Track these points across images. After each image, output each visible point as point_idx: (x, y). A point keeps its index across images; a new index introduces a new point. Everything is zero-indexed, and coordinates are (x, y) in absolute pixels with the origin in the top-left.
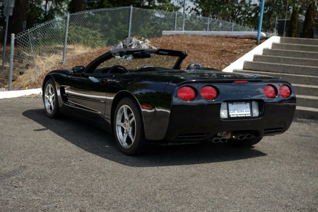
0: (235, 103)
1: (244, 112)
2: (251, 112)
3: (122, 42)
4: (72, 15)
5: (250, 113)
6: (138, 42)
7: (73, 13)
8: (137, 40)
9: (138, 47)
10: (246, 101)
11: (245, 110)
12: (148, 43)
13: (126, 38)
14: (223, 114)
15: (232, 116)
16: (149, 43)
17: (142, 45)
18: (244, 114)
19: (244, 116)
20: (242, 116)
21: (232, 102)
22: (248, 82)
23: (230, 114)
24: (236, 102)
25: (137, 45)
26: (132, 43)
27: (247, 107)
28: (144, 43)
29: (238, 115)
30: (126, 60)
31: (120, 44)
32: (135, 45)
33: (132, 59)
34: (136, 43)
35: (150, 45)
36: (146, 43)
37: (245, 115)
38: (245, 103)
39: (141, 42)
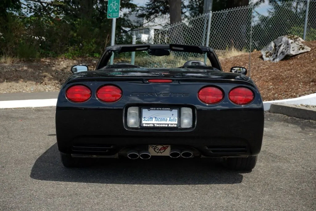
0: (153, 109)
1: (166, 121)
2: (178, 122)
3: (274, 42)
4: (217, 13)
5: (176, 123)
6: (288, 41)
7: (218, 11)
8: (287, 39)
9: (287, 47)
10: (171, 107)
11: (168, 119)
12: (300, 42)
13: (277, 37)
14: (132, 122)
15: (144, 125)
16: (302, 42)
17: (291, 44)
18: (165, 124)
19: (167, 126)
20: (161, 126)
21: (149, 106)
22: (171, 81)
23: (143, 122)
24: (154, 107)
25: (286, 45)
26: (282, 42)
27: (173, 115)
28: (295, 43)
29: (155, 125)
30: (273, 62)
31: (271, 45)
32: (284, 45)
33: (279, 61)
34: (286, 42)
35: (302, 45)
36: (297, 42)
37: (168, 124)
38: (169, 109)
39: (290, 41)
